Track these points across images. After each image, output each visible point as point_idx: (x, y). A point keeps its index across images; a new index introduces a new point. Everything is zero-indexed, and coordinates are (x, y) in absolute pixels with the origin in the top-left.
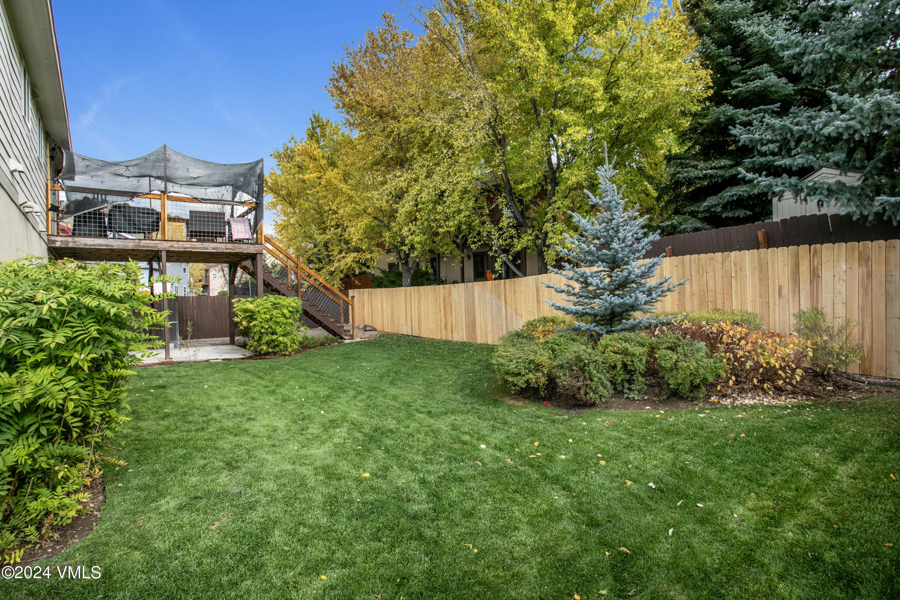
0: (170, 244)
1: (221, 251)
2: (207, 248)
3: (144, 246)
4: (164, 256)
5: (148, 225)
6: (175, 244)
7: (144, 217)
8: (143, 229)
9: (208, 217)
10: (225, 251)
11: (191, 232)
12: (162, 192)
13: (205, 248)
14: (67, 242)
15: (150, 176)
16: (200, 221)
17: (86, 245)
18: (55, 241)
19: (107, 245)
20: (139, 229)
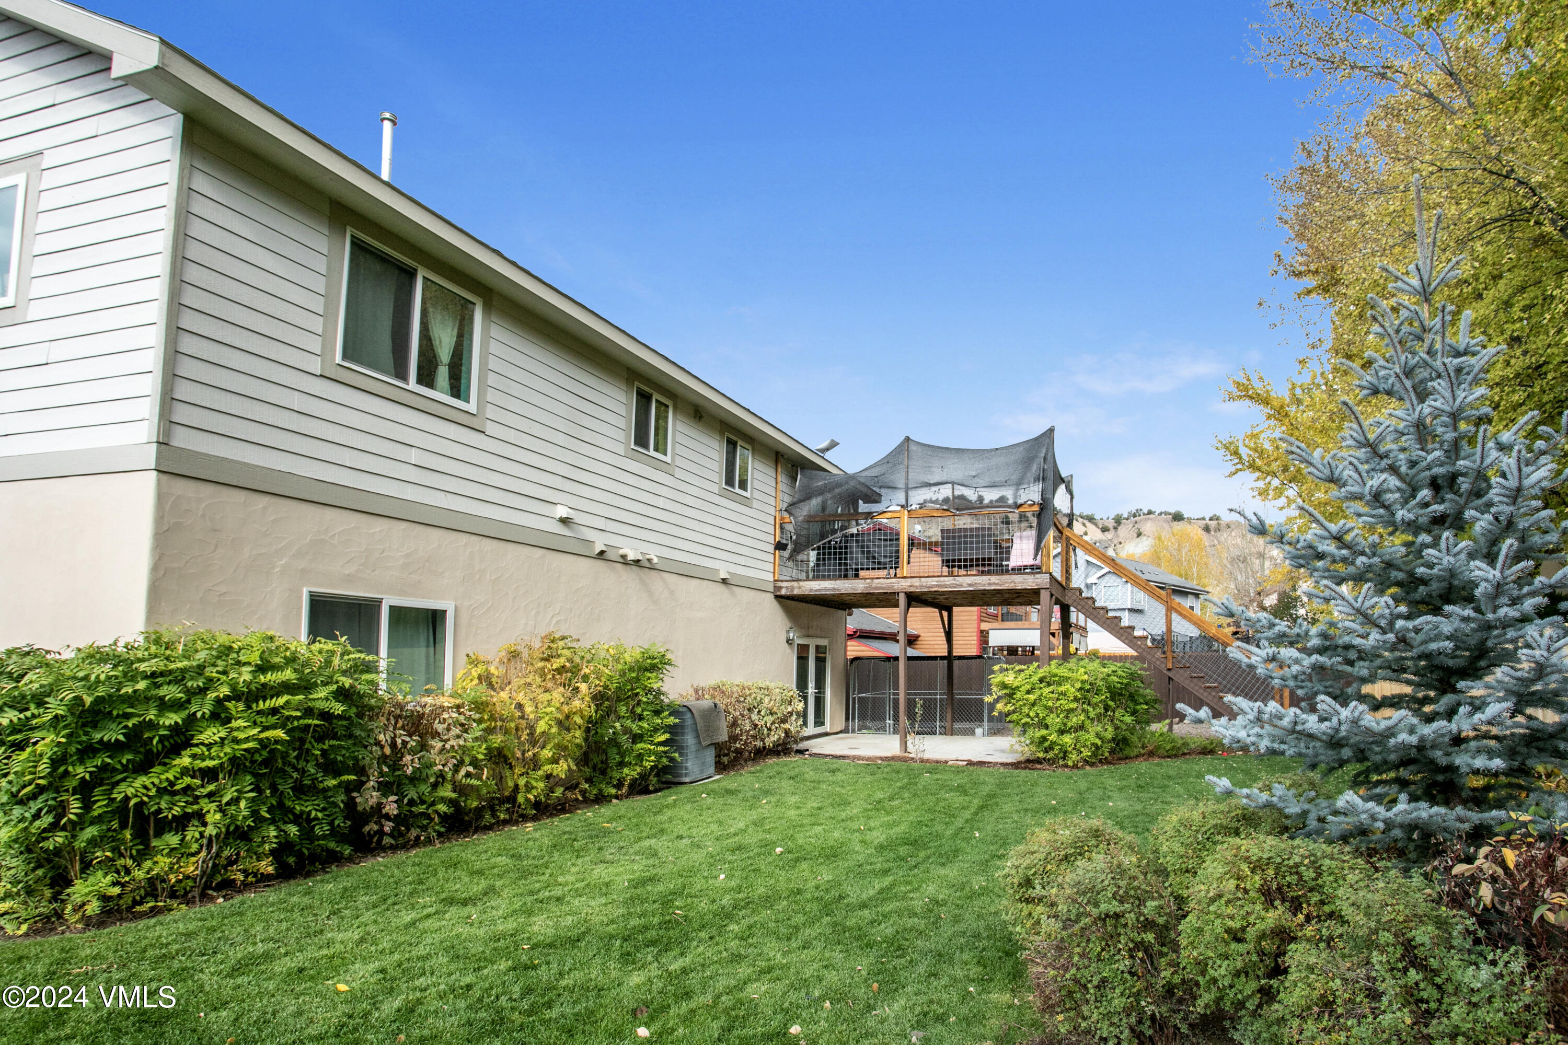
0: (908, 582)
1: (981, 588)
2: (960, 586)
3: (876, 588)
4: (902, 599)
5: (891, 557)
6: (916, 582)
7: (885, 546)
8: (885, 563)
9: (966, 537)
10: (988, 588)
11: (948, 561)
12: (902, 506)
13: (958, 585)
14: (793, 588)
15: (953, 483)
16: (960, 543)
17: (811, 590)
18: (781, 588)
19: (834, 589)
20: (879, 563)
